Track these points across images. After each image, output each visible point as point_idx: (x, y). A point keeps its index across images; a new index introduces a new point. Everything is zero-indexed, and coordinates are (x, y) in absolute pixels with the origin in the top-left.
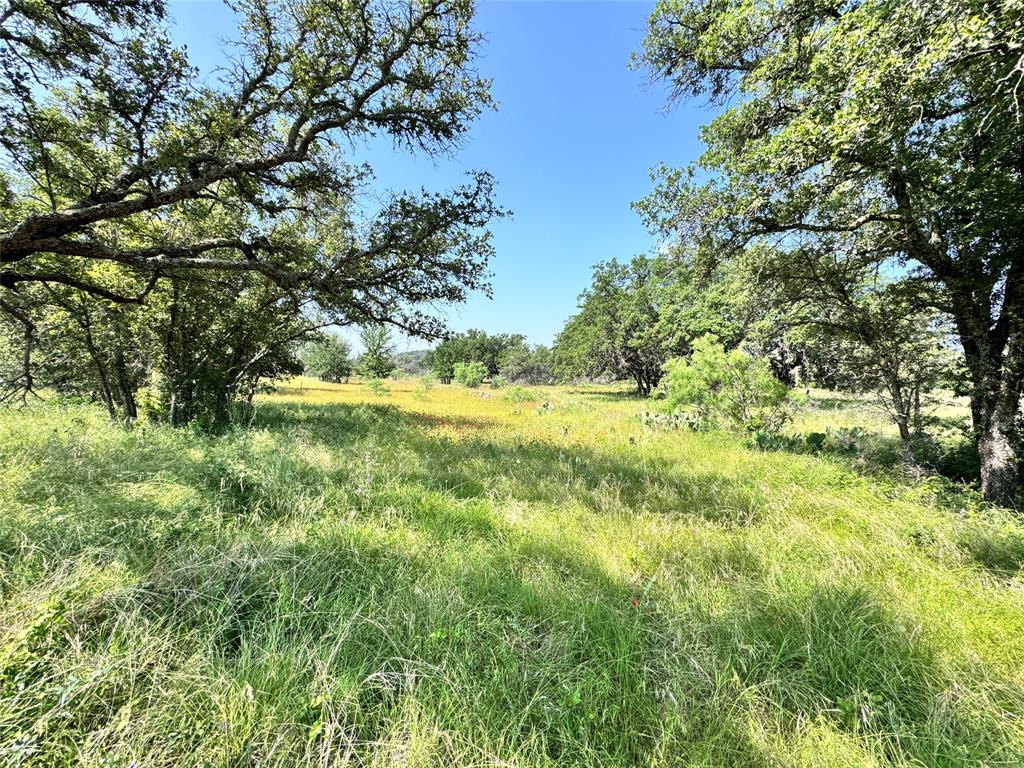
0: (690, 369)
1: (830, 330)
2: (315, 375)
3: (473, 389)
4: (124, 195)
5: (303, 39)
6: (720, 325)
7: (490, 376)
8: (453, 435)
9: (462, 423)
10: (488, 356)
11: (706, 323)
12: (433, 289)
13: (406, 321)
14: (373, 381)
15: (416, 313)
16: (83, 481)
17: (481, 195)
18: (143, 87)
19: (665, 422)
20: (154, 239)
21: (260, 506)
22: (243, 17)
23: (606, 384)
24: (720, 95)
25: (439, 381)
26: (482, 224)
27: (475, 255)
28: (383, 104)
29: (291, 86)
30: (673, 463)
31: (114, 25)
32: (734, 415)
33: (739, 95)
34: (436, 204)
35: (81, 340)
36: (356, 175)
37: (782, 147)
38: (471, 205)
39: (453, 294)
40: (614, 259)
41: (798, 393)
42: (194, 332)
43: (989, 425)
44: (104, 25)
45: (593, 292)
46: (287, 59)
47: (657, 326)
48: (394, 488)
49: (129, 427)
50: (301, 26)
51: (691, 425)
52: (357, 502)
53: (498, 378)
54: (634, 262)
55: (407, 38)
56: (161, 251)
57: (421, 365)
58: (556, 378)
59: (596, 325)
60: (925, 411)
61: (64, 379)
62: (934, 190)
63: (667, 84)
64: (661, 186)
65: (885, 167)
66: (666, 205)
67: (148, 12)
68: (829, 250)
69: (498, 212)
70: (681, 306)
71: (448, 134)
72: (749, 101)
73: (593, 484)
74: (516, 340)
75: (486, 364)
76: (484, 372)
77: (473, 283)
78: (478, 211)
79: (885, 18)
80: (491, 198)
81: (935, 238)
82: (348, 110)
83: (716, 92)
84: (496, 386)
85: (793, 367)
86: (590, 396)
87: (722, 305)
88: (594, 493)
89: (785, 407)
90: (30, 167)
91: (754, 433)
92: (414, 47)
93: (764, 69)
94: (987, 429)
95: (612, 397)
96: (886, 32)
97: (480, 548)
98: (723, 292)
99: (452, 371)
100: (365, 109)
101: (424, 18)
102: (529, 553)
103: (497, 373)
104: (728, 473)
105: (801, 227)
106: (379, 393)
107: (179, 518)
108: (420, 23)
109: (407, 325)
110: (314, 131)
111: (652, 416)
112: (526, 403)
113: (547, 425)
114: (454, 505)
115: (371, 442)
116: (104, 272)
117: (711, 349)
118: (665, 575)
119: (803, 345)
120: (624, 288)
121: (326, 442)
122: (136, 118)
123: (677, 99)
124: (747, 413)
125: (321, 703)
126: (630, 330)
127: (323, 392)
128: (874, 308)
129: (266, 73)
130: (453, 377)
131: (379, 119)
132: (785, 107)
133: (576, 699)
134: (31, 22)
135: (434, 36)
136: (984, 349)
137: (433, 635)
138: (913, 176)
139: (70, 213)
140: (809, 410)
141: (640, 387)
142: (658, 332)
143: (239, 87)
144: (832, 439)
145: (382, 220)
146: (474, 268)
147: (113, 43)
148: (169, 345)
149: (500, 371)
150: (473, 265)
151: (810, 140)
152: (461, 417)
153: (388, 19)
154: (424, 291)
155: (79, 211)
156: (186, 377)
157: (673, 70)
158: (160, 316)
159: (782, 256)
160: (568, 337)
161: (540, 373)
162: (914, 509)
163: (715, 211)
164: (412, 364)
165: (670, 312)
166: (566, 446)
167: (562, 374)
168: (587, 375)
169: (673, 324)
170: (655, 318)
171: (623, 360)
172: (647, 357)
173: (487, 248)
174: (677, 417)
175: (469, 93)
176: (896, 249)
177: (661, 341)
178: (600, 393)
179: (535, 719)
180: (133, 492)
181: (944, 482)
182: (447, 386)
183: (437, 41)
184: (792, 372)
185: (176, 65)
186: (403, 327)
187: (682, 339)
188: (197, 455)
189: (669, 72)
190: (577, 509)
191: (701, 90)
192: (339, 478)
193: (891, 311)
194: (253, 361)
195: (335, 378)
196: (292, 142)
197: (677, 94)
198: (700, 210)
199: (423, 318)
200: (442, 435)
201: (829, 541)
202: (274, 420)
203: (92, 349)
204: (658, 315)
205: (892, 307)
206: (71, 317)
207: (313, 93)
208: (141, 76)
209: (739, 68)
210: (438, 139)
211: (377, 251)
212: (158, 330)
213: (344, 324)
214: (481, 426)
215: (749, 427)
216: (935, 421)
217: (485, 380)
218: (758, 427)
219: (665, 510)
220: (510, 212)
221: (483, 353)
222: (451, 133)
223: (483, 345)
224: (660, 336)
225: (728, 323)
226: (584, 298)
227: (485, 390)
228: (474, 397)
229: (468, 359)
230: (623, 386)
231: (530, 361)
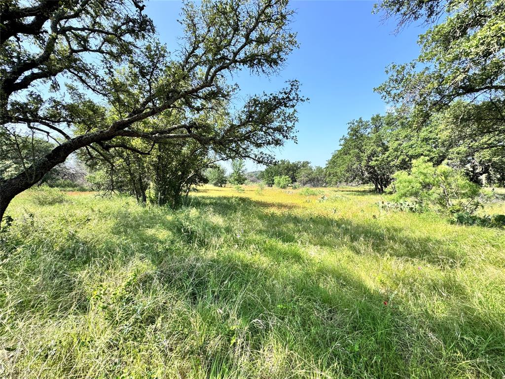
0: (410, 177)
2: (212, 183)
3: (284, 190)
4: (143, 110)
5: (209, 31)
6: (429, 151)
7: (292, 183)
8: (277, 212)
9: (280, 206)
10: (291, 173)
11: (420, 150)
12: (268, 140)
13: (256, 157)
14: (236, 186)
15: (261, 153)
16: (132, 227)
17: (293, 91)
18: (151, 64)
19: (394, 207)
20: (153, 127)
21: (197, 241)
22: (185, 26)
23: (356, 186)
24: (432, 17)
25: (267, 185)
26: (293, 106)
27: (288, 122)
28: (246, 54)
29: (205, 53)
30: (401, 230)
31: (137, 40)
32: (441, 203)
33: (446, 14)
34: (270, 98)
35: (127, 170)
36: (232, 89)
37: (481, 41)
38: (288, 97)
39: (277, 143)
40: (360, 119)
41: (487, 190)
42: (166, 166)
44: (134, 41)
45: (348, 137)
46: (203, 41)
47: (387, 153)
48: (252, 236)
49: (144, 206)
50: (208, 25)
51: (411, 209)
52: (237, 241)
53: (296, 184)
54: (373, 119)
55: (257, 20)
56: (157, 132)
57: (258, 178)
58: (327, 183)
59: (350, 155)
61: (121, 187)
63: (397, 17)
64: (392, 76)
66: (397, 86)
67: (149, 32)
69: (301, 100)
70: (403, 141)
71: (276, 63)
72: (453, 16)
73: (354, 239)
74: (305, 164)
75: (290, 177)
76: (289, 181)
77: (287, 136)
78: (291, 100)
80: (298, 93)
82: (229, 60)
83: (429, 16)
84: (295, 188)
85: (481, 174)
86: (347, 193)
87: (430, 139)
88: (355, 244)
90: (113, 103)
91: (455, 215)
92: (260, 24)
95: (360, 193)
97: (296, 268)
98: (431, 132)
99: (273, 180)
100: (237, 58)
101: (265, 9)
102: (323, 272)
103: (296, 181)
104: (439, 237)
105: (491, 87)
106: (240, 191)
107: (167, 244)
108: (263, 12)
109: (257, 159)
110: (216, 72)
111: (386, 203)
112: (312, 196)
113: (324, 208)
114: (282, 246)
115: (239, 214)
116: (137, 142)
117: (424, 166)
118: (403, 291)
119: (490, 160)
120: (367, 133)
121: (219, 214)
122: (148, 77)
123: (403, 25)
124: (450, 202)
125: (235, 329)
126: (370, 156)
127: (215, 191)
129: (195, 49)
130: (273, 184)
131: (244, 62)
133: (356, 348)
134: (110, 45)
135: (270, 16)
137: (279, 306)
139: (127, 119)
140: (494, 201)
141: (377, 188)
142: (388, 157)
143: (183, 57)
145: (246, 110)
146: (288, 129)
147: (138, 48)
148: (158, 172)
150: (287, 127)
152: (279, 203)
153: (248, 12)
154: (263, 142)
155: (130, 118)
156: (164, 185)
157: (401, 8)
158: (154, 159)
160: (334, 162)
161: (318, 181)
163: (429, 85)
164: (253, 178)
165: (396, 144)
166: (336, 218)
167: (330, 182)
168: (345, 182)
169: (398, 152)
170: (386, 149)
171: (366, 173)
172: (381, 171)
173: (294, 118)
174: (402, 204)
175: (285, 42)
177: (390, 162)
178: (352, 191)
179: (335, 355)
180: (150, 232)
182: (271, 188)
183: (271, 19)
184: (481, 177)
185: (162, 52)
186: (254, 160)
187: (403, 160)
188: (170, 218)
189: (398, 10)
190: (348, 253)
191: (420, 16)
192: (228, 230)
194: (189, 177)
195: (219, 185)
196: (207, 78)
197: (403, 22)
198: (419, 86)
199: (264, 155)
200: (272, 211)
202: (198, 204)
203: (131, 174)
204: (388, 147)
206: (124, 161)
207: (215, 54)
208: (150, 59)
210: (271, 66)
211: (243, 124)
212: (153, 165)
213: (226, 160)
214: (290, 208)
215: (451, 211)
217: (289, 185)
218: (458, 211)
219: (399, 256)
220: (308, 99)
221: (288, 171)
222: (278, 63)
223: (288, 167)
224: (389, 159)
225: (435, 150)
226: (343, 141)
227: (289, 190)
228: (284, 193)
229: (281, 175)
230: (365, 187)
231: (313, 175)
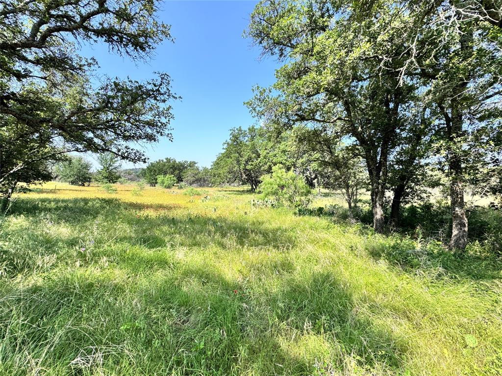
0: (272, 180)
1: (325, 164)
2: (66, 181)
3: (168, 189)
6: (286, 160)
7: (177, 183)
8: (152, 214)
9: (160, 207)
10: (177, 172)
11: (280, 159)
12: (138, 134)
13: (119, 151)
15: (126, 147)
17: (164, 85)
19: (261, 204)
21: (6, 265)
23: (236, 187)
24: (282, 57)
25: (149, 185)
26: (164, 101)
27: (163, 118)
30: (263, 223)
32: (290, 200)
33: (290, 58)
34: (136, 87)
36: (86, 63)
38: (158, 90)
39: (151, 138)
40: (240, 127)
41: (315, 191)
43: (376, 202)
45: (230, 142)
47: (259, 159)
51: (272, 205)
52: (82, 256)
53: (183, 183)
54: (249, 129)
57: (138, 176)
58: (212, 183)
59: (231, 158)
60: (359, 197)
62: (360, 110)
63: (260, 48)
64: (257, 95)
65: (343, 98)
66: (260, 104)
68: (325, 130)
69: (173, 96)
70: (270, 151)
71: (143, 49)
72: (293, 62)
73: (224, 235)
74: (192, 164)
75: (176, 176)
76: (174, 181)
77: (161, 133)
78: (162, 94)
79: (339, 36)
80: (170, 88)
81: (360, 129)
82: (76, 23)
83: (280, 56)
84: (181, 188)
85: (314, 179)
86: (229, 192)
87: (287, 151)
88: (224, 240)
89: (310, 197)
91: (297, 208)
93: (298, 49)
94: (375, 204)
95: (239, 193)
96: (340, 41)
99: (156, 179)
102: (188, 273)
103: (182, 181)
104: (285, 226)
105: (314, 119)
106: (109, 192)
109: (120, 153)
110: (50, 32)
111: (256, 201)
112: (196, 196)
113: (206, 207)
114: (147, 253)
115: (100, 219)
117: (280, 171)
118: (252, 276)
119: (318, 170)
120: (245, 141)
121: (67, 221)
123: (264, 56)
124: (295, 199)
126: (247, 161)
127: (71, 191)
128: (341, 156)
130: (157, 183)
131: (99, 33)
132: (307, 67)
133: (202, 345)
136: (374, 173)
137: (122, 328)
138: (353, 103)
140: (320, 197)
141: (252, 188)
142: (260, 162)
144: (326, 210)
145: (101, 92)
146: (162, 125)
149: (184, 180)
150: (161, 123)
151: (315, 81)
152: (159, 204)
154: (133, 135)
159: (308, 132)
160: (218, 164)
161: (205, 181)
162: (352, 236)
163: (280, 109)
164: (132, 175)
165: (265, 153)
166: (214, 217)
167: (215, 182)
168: (228, 182)
169: (266, 159)
170: (259, 156)
171: (244, 175)
172: (255, 174)
173: (169, 115)
174: (267, 202)
175: (158, 30)
176: (348, 132)
177: (261, 167)
178: (234, 191)
181: (362, 225)
182: (153, 188)
184: (314, 181)
187: (270, 166)
189: (261, 43)
190: (213, 248)
191: (274, 54)
192: (72, 243)
193: (346, 157)
194: (12, 172)
195: (80, 183)
196: (34, 35)
197: (264, 53)
198: (274, 108)
199: (130, 150)
200: (145, 214)
201: (321, 252)
202: (30, 209)
205: (346, 155)
209: (290, 47)
210: (137, 50)
213: (82, 151)
214: (169, 208)
215: (295, 206)
216: (360, 201)
217: (175, 185)
218: (299, 205)
219: (257, 245)
220: (180, 97)
221: (174, 171)
222: (145, 48)
223: (174, 166)
224: (261, 164)
225: (289, 160)
226: (226, 145)
227: (175, 189)
228: (168, 194)
229: (165, 173)
230: (245, 188)
231: (199, 175)
